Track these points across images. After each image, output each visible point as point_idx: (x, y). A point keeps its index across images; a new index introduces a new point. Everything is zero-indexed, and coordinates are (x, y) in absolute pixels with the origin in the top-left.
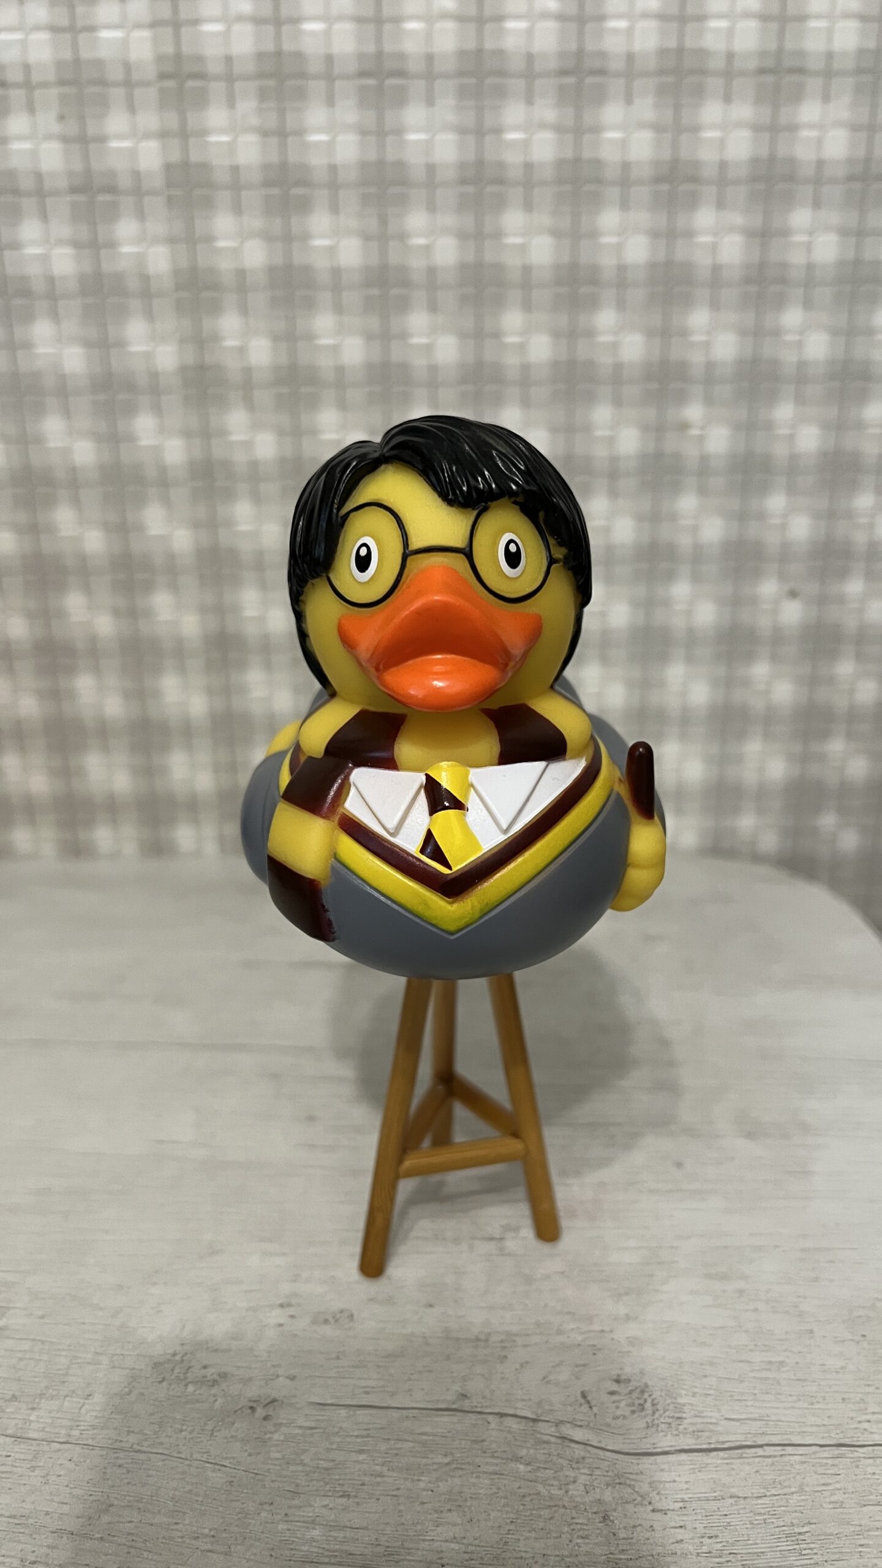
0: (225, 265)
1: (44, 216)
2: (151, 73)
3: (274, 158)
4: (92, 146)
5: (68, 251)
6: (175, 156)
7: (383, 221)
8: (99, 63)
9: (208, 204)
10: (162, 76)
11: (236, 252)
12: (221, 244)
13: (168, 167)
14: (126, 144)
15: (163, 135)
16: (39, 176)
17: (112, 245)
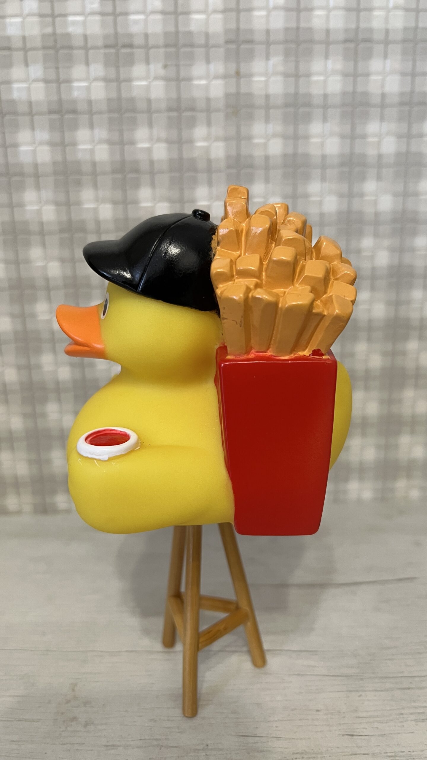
0: (258, 153)
1: (150, 125)
2: (221, 41)
3: (292, 90)
4: (183, 83)
5: (163, 145)
6: (233, 90)
7: (353, 127)
8: (190, 34)
9: (250, 117)
10: (227, 42)
11: (265, 145)
12: (256, 141)
13: (227, 96)
14: (203, 82)
15: (225, 77)
16: (149, 101)
17: (191, 141)
